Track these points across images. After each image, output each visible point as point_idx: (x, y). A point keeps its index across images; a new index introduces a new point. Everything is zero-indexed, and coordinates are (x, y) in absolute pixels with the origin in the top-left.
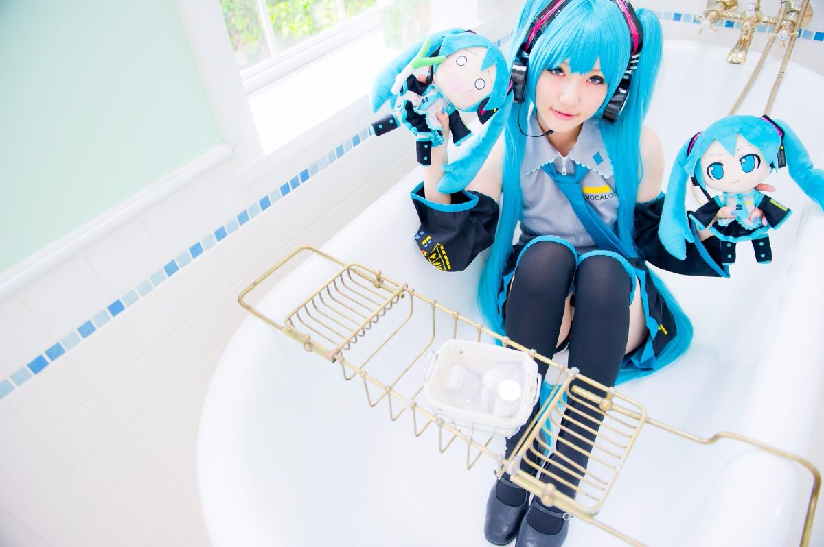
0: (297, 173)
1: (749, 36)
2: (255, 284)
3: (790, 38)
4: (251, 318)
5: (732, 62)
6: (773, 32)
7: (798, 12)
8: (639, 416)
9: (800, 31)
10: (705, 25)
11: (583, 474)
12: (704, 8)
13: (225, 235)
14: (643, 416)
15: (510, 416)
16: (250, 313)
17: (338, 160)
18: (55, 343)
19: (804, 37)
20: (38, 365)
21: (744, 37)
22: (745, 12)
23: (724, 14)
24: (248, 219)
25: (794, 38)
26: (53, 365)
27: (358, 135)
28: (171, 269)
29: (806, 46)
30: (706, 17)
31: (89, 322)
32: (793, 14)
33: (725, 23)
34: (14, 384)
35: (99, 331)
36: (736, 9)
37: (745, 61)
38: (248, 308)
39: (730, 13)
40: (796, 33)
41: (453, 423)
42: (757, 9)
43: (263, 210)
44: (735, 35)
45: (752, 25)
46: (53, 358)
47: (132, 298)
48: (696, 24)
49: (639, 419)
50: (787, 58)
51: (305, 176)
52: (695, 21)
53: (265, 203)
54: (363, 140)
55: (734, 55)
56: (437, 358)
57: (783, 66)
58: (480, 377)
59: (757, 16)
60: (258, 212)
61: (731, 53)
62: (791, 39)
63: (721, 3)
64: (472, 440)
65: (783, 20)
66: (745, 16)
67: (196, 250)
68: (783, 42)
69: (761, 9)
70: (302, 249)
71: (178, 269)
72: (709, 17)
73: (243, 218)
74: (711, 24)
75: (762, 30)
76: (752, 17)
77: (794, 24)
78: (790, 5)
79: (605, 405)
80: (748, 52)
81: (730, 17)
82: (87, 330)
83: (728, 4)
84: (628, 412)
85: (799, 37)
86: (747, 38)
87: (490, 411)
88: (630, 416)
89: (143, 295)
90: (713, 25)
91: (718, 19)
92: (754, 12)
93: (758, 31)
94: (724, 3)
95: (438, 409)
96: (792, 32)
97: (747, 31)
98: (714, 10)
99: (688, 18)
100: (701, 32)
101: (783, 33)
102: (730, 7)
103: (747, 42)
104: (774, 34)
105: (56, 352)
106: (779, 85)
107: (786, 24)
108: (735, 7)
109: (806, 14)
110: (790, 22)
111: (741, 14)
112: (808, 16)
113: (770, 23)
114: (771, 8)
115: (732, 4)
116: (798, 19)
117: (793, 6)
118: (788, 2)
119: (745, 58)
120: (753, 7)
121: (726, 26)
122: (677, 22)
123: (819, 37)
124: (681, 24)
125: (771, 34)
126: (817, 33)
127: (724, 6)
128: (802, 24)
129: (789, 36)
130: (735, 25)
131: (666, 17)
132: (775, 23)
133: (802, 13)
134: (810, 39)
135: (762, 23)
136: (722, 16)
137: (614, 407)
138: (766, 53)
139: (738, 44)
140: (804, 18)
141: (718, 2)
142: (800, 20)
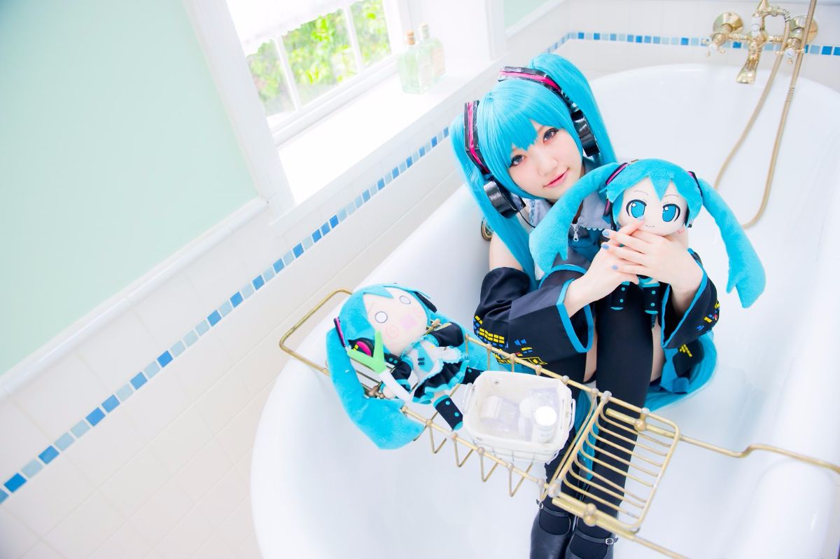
0: (327, 220)
1: (756, 55)
2: (294, 329)
3: (797, 54)
4: (293, 362)
5: (741, 82)
6: (780, 50)
7: (803, 29)
8: (672, 434)
9: (807, 47)
10: (712, 49)
11: (622, 494)
12: (711, 32)
13: (263, 284)
14: (677, 434)
15: (548, 442)
16: (292, 357)
17: (364, 205)
18: (110, 395)
19: (812, 52)
20: (96, 417)
21: (751, 57)
22: (750, 32)
23: (731, 36)
24: (283, 267)
25: (801, 55)
26: (109, 417)
27: (384, 180)
28: (214, 318)
29: (814, 61)
30: (713, 40)
31: (141, 373)
32: (798, 31)
33: (732, 45)
34: (75, 437)
35: (150, 381)
36: (742, 30)
37: (754, 80)
38: (290, 352)
39: (736, 36)
40: (803, 50)
41: (494, 451)
42: (762, 29)
43: (297, 257)
44: (742, 55)
45: (758, 45)
46: (109, 410)
47: (179, 348)
48: (703, 47)
49: (673, 438)
50: (796, 74)
51: (334, 222)
52: (702, 45)
53: (298, 251)
54: (387, 183)
55: (744, 75)
56: (473, 390)
57: (793, 82)
58: (517, 405)
59: (764, 36)
60: (293, 259)
61: (740, 74)
62: (798, 56)
63: (727, 27)
64: (513, 467)
65: (789, 38)
66: (751, 36)
67: (236, 299)
68: (791, 59)
69: (766, 28)
70: (337, 292)
71: (220, 318)
72: (716, 40)
73: (279, 266)
74: (718, 47)
75: (770, 48)
76: (758, 37)
77: (799, 41)
78: (795, 21)
79: (639, 426)
80: (757, 70)
81: (736, 39)
82: (139, 381)
83: (733, 26)
84: (662, 431)
85: (806, 52)
86: (755, 57)
87: (528, 438)
88: (664, 435)
89: (189, 345)
90: (721, 47)
91: (724, 43)
92: (759, 33)
93: (766, 49)
94: (729, 25)
95: (478, 438)
96: (799, 49)
97: (755, 51)
98: (719, 33)
99: (695, 42)
100: (709, 55)
101: (790, 51)
102: (736, 28)
103: (755, 61)
104: (781, 53)
105: (111, 404)
106: (790, 101)
107: (792, 41)
108: (741, 28)
109: (811, 30)
110: (795, 40)
111: (747, 35)
112: (812, 32)
113: (776, 41)
114: (776, 27)
115: (738, 25)
116: (803, 36)
117: (797, 23)
118: (793, 19)
119: (754, 77)
120: (759, 28)
121: (734, 47)
122: (684, 47)
123: (827, 50)
124: (689, 47)
125: (778, 52)
126: (825, 48)
127: (730, 28)
128: (808, 41)
129: (796, 52)
130: (742, 45)
131: (674, 42)
132: (781, 41)
133: (806, 30)
134: (817, 53)
135: (768, 42)
136: (729, 38)
137: (648, 427)
138: (775, 71)
139: (746, 64)
140: (809, 34)
141: (723, 25)
142: (805, 37)
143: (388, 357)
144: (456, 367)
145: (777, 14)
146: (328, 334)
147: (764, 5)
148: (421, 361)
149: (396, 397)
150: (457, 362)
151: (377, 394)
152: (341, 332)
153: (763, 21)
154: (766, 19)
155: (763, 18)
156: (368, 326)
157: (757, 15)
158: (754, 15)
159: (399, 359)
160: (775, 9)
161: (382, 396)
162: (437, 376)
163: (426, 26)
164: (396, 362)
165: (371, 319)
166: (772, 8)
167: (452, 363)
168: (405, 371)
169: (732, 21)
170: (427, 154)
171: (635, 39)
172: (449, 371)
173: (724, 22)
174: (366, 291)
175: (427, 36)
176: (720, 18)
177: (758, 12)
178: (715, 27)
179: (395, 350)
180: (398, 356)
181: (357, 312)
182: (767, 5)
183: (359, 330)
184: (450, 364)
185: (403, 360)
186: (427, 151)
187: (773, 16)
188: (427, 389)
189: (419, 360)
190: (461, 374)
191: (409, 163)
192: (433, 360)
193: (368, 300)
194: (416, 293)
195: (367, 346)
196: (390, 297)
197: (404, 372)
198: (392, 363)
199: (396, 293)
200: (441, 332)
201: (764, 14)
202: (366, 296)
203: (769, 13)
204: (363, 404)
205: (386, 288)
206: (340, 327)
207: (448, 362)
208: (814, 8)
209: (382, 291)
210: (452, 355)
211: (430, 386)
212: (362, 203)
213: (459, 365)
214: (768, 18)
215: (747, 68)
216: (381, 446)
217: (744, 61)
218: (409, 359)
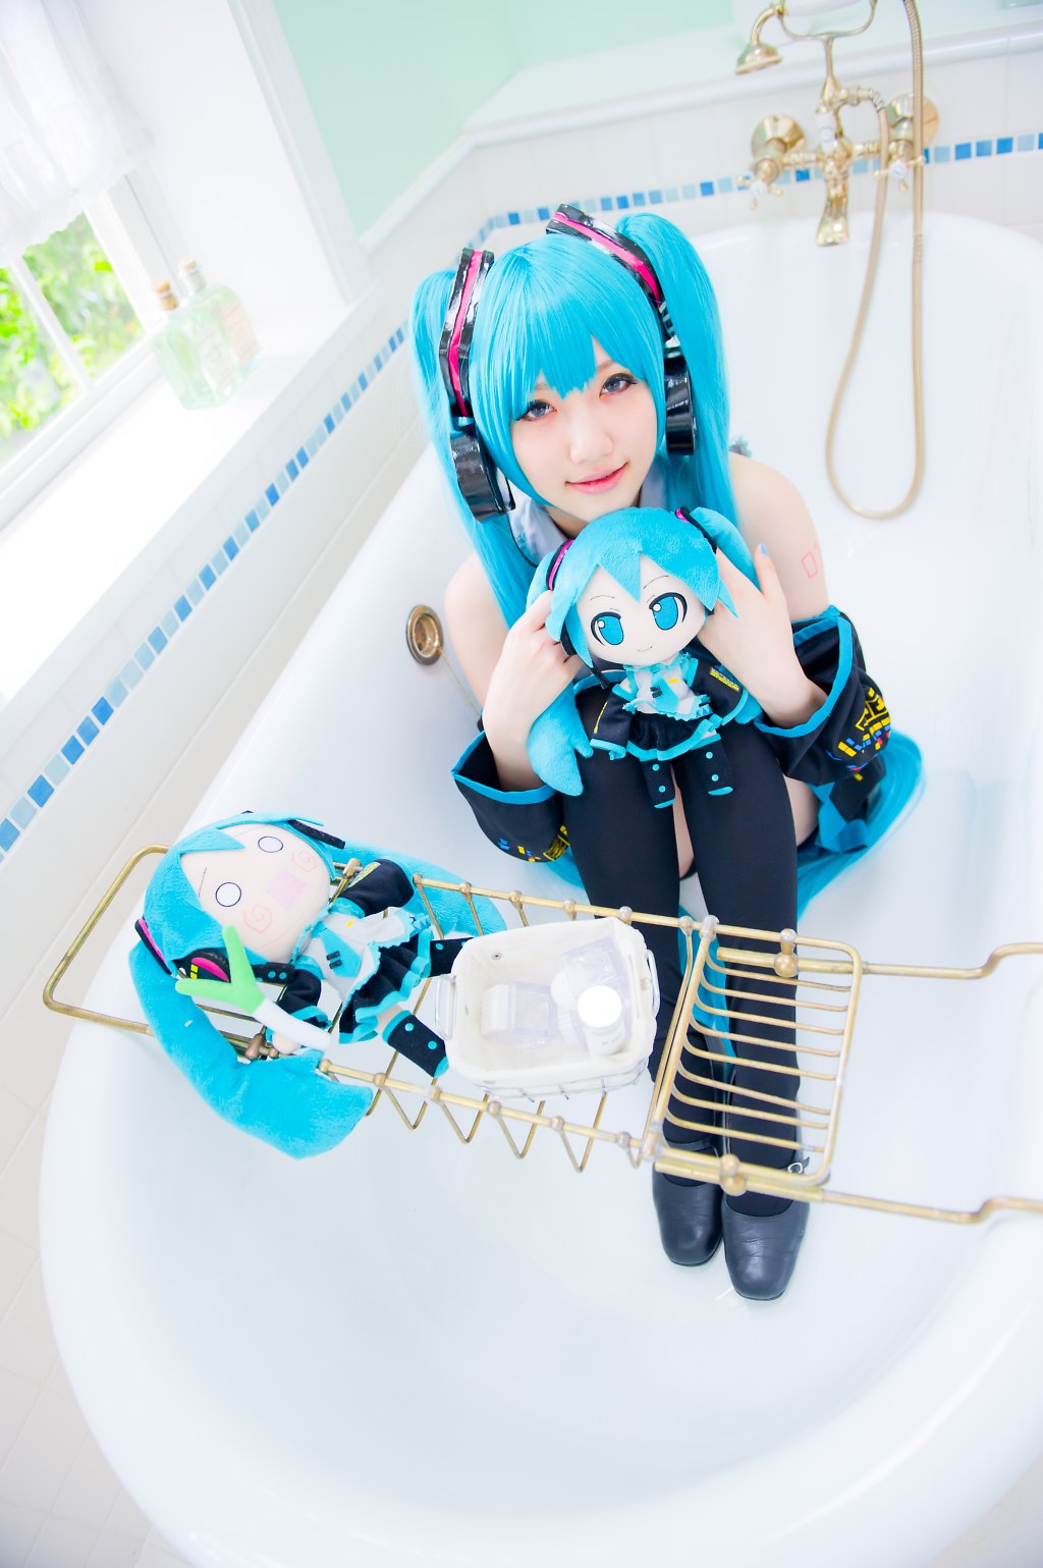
1: (840, 187)
2: (68, 959)
3: (911, 171)
4: (83, 1030)
5: (825, 244)
6: (880, 169)
7: (912, 119)
8: (847, 966)
9: (926, 153)
10: (758, 191)
12: (750, 160)
14: (856, 964)
15: (620, 1051)
17: (159, 659)
19: (937, 160)
21: (833, 193)
23: (786, 160)
24: (15, 836)
25: (919, 169)
27: (183, 598)
29: (943, 175)
30: (755, 175)
32: (905, 125)
33: (793, 176)
36: (804, 145)
37: (848, 235)
38: (67, 1010)
39: (795, 157)
40: (920, 159)
41: (524, 1095)
42: (839, 135)
43: (42, 804)
44: (815, 193)
45: (839, 167)
48: (742, 192)
49: (851, 972)
50: (918, 207)
52: (740, 188)
53: (41, 792)
55: (826, 229)
56: (454, 984)
57: (917, 224)
58: (545, 990)
59: (844, 148)
60: (34, 812)
61: (819, 228)
62: (914, 172)
63: (775, 144)
64: (562, 1122)
65: (890, 142)
66: (822, 153)
68: (902, 179)
69: (845, 132)
72: (761, 175)
74: (768, 185)
75: (861, 169)
76: (835, 152)
77: (910, 143)
78: (894, 109)
79: (783, 967)
80: (849, 215)
81: (798, 164)
83: (787, 140)
84: (828, 966)
85: (927, 161)
86: (838, 191)
88: (833, 971)
90: (772, 186)
91: (778, 173)
92: (835, 143)
93: (856, 171)
94: (780, 140)
96: (913, 158)
97: (835, 180)
98: (764, 160)
99: (726, 185)
100: (756, 205)
101: (898, 165)
102: (793, 144)
103: (841, 198)
104: (883, 172)
106: (920, 261)
107: (898, 147)
108: (801, 141)
109: (925, 119)
110: (902, 143)
111: (815, 152)
112: (930, 121)
113: (869, 152)
114: (863, 126)
115: (795, 137)
116: (914, 130)
117: (899, 111)
118: (890, 105)
119: (846, 230)
120: (831, 134)
121: (798, 180)
122: (709, 199)
123: (963, 151)
124: (717, 198)
125: (877, 173)
126: (958, 148)
127: (781, 146)
128: (926, 140)
129: (908, 167)
130: (812, 174)
131: (688, 193)
132: (879, 151)
133: (917, 120)
134: (947, 160)
135: (855, 158)
136: (784, 165)
137: (801, 964)
138: (879, 211)
139: (826, 207)
140: (925, 128)
141: (769, 142)
142: (919, 133)
143: (262, 971)
144: (407, 951)
145: (859, 101)
146: (131, 958)
147: (833, 88)
148: (335, 960)
149: (303, 1047)
150: (408, 940)
151: (264, 1051)
152: (157, 948)
153: (838, 119)
154: (841, 114)
155: (836, 113)
156: (205, 921)
157: (823, 109)
158: (817, 111)
159: (288, 968)
160: (853, 92)
161: (273, 1053)
162: (373, 980)
163: (193, 265)
164: (283, 976)
165: (208, 905)
166: (848, 90)
167: (398, 944)
168: (308, 988)
169: (783, 130)
170: (264, 525)
171: (615, 204)
172: (394, 964)
173: (769, 135)
174: (182, 850)
175: (201, 286)
176: (759, 131)
177: (824, 104)
178: (755, 148)
179: (274, 950)
180: (285, 961)
181: (174, 896)
182: (837, 86)
183: (189, 935)
184: (393, 948)
185: (297, 968)
186: (263, 517)
187: (853, 105)
188: (360, 1014)
189: (328, 958)
190: (423, 960)
191: (231, 549)
192: (357, 948)
193: (192, 867)
194: (292, 823)
195: (212, 964)
196: (237, 847)
197: (305, 992)
198: (276, 981)
199: (247, 835)
200: (361, 886)
201: (835, 106)
202: (186, 859)
203: (844, 102)
204: (238, 1082)
205: (225, 831)
206: (151, 937)
207: (388, 946)
208: (922, 75)
209: (218, 840)
210: (394, 926)
211: (364, 1005)
212: (153, 658)
213: (412, 944)
214: (846, 112)
215: (830, 215)
216: (297, 1153)
217: (822, 203)
218: (309, 962)
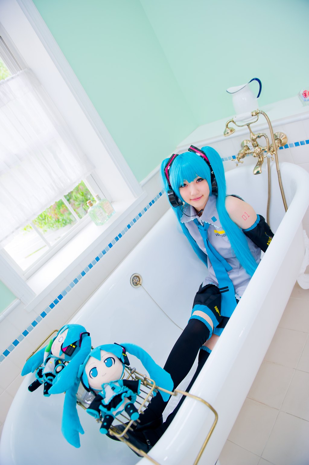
0: (56, 297)
27: (83, 271)
43: (43, 318)
86: (261, 159)
97: (260, 156)
106: (280, 177)
123: (297, 144)
126: (295, 143)
134: (293, 146)
141: (245, 146)
145: (260, 136)
147: (252, 135)
163: (98, 196)
170: (107, 253)
173: (245, 145)
176: (243, 143)
203: (257, 137)
212: (74, 285)
215: (258, 165)
217: (256, 162)
